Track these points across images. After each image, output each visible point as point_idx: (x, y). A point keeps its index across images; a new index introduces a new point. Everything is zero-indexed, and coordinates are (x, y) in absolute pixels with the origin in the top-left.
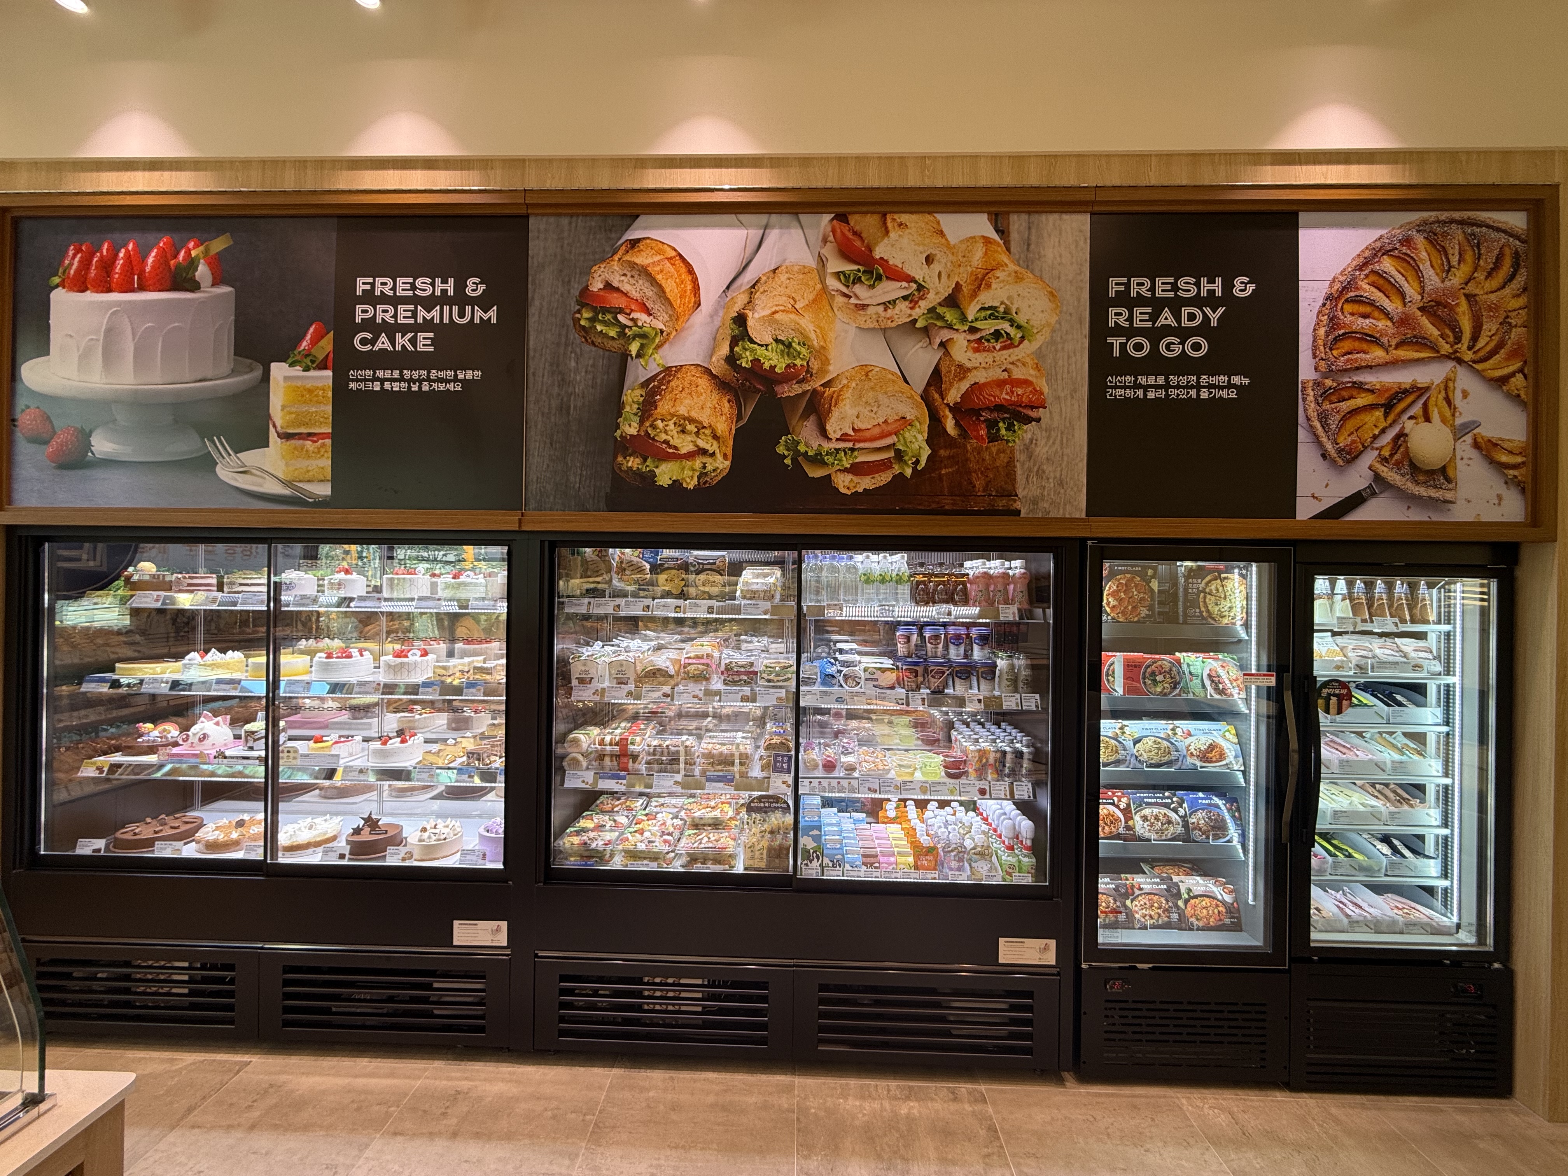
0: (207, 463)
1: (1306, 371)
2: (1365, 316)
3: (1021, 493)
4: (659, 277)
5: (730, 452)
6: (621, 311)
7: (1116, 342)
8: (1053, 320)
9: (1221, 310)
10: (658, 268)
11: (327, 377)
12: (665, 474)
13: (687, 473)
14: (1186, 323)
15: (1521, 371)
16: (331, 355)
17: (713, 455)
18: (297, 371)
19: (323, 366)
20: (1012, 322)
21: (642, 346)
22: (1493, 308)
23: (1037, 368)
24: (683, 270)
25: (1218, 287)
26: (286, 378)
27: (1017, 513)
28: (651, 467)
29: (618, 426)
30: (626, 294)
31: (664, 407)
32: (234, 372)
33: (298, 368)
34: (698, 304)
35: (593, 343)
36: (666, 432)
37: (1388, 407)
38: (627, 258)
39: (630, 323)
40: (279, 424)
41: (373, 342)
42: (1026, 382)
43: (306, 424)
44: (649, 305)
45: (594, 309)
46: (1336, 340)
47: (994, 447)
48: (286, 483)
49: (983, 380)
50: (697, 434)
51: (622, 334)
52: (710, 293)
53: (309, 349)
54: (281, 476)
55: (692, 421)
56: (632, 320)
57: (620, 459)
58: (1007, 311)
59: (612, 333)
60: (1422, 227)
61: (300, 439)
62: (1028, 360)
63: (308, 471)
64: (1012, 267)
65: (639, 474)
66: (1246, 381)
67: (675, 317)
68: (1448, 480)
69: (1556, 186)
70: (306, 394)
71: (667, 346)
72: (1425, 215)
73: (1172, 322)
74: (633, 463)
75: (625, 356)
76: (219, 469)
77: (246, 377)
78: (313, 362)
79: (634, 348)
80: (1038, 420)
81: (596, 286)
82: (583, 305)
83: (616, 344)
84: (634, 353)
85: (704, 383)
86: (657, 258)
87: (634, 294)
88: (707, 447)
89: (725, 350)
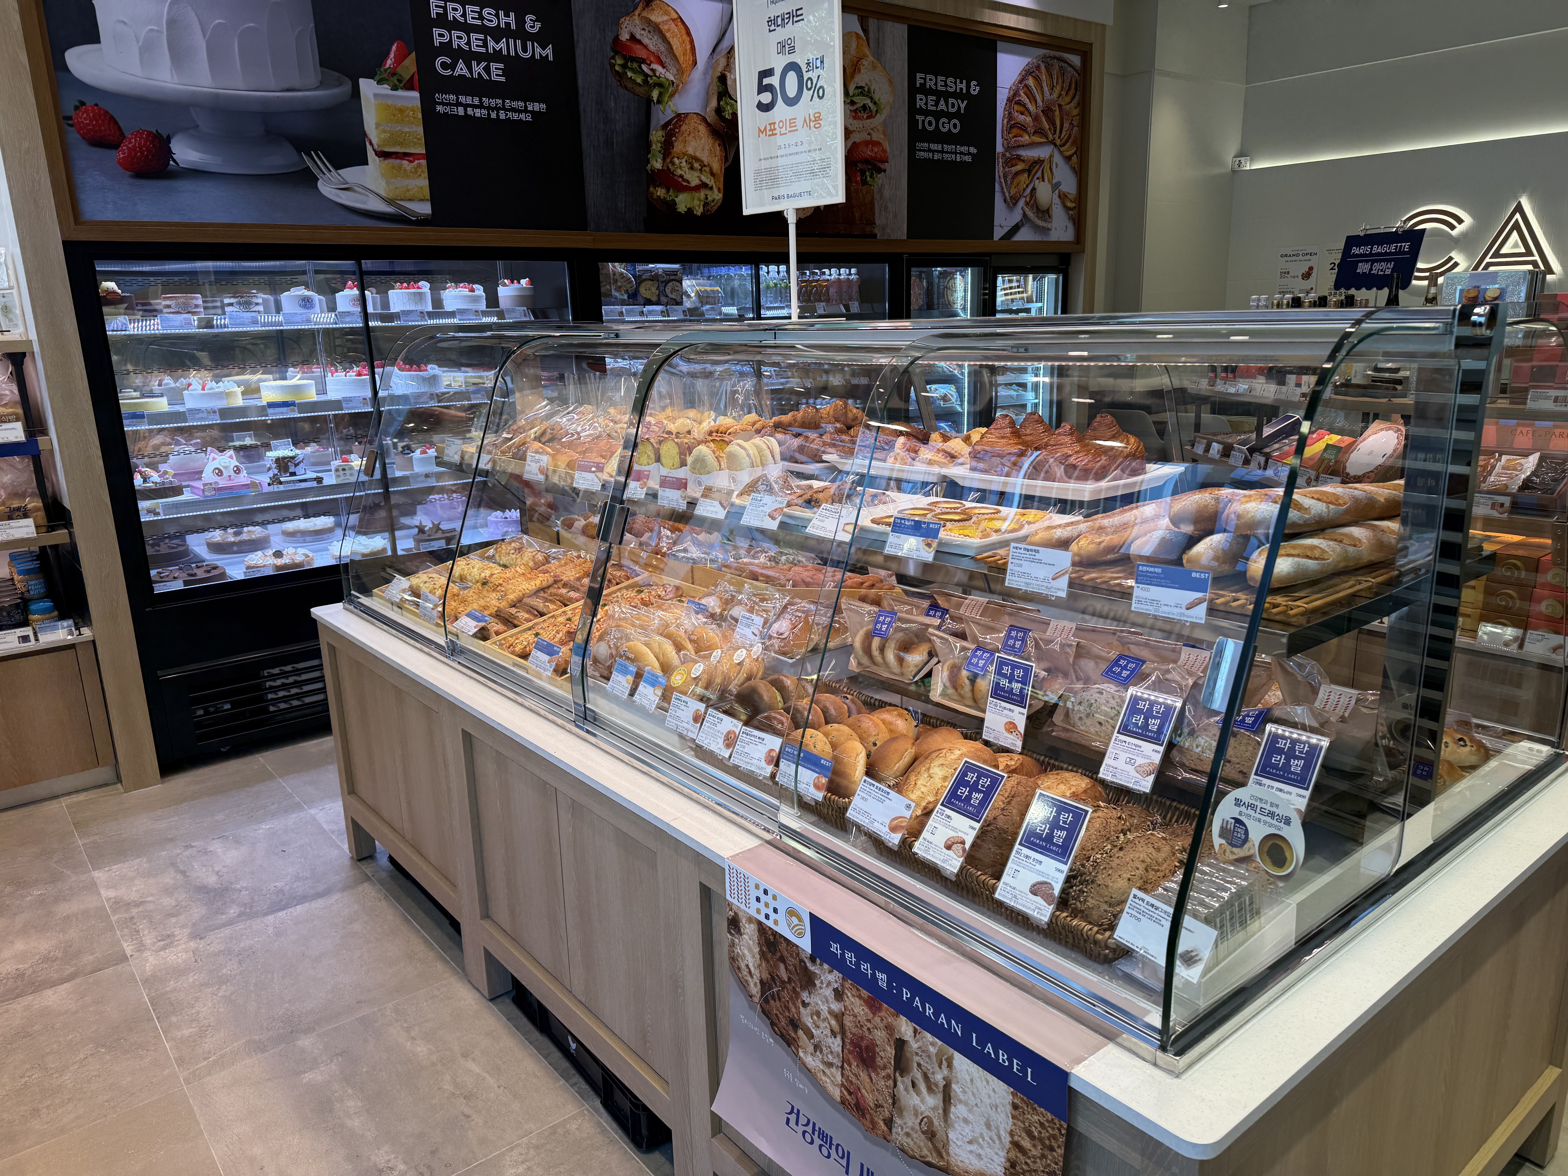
0: (308, 179)
1: (999, 148)
2: (1022, 114)
3: (877, 222)
4: (668, 35)
5: (722, 187)
6: (643, 61)
7: (920, 118)
8: (891, 100)
9: (965, 102)
10: (666, 27)
11: (414, 98)
12: (683, 202)
13: (696, 202)
14: (951, 110)
15: (1075, 153)
16: (416, 77)
17: (711, 188)
18: (385, 89)
19: (409, 86)
20: (871, 98)
21: (661, 95)
22: (1068, 114)
23: (884, 134)
24: (684, 32)
25: (964, 86)
26: (376, 96)
27: (875, 236)
28: (673, 197)
29: (648, 161)
30: (646, 47)
31: (678, 147)
32: (322, 85)
33: (386, 86)
34: (695, 63)
35: (626, 88)
36: (681, 168)
37: (1029, 171)
38: (644, 14)
39: (650, 73)
40: (375, 141)
41: (453, 66)
42: (878, 144)
43: (401, 144)
44: (663, 59)
45: (624, 57)
46: (1011, 128)
47: (865, 189)
48: (389, 201)
49: (858, 141)
50: (701, 170)
51: (646, 82)
52: (703, 55)
53: (395, 68)
54: (383, 194)
55: (697, 159)
56: (652, 70)
57: (652, 189)
58: (869, 91)
59: (639, 80)
60: (1044, 58)
61: (397, 158)
62: (879, 127)
63: (408, 190)
64: (871, 58)
65: (664, 202)
66: (975, 151)
67: (680, 72)
68: (1050, 217)
69: (1091, 44)
70: (399, 113)
71: (677, 95)
72: (1045, 51)
73: (944, 107)
74: (660, 192)
75: (649, 100)
76: (320, 184)
77: (336, 91)
78: (400, 81)
79: (655, 94)
80: (885, 171)
81: (625, 36)
82: (616, 52)
83: (641, 91)
84: (655, 99)
85: (702, 128)
86: (665, 18)
87: (652, 47)
88: (708, 182)
89: (714, 103)
